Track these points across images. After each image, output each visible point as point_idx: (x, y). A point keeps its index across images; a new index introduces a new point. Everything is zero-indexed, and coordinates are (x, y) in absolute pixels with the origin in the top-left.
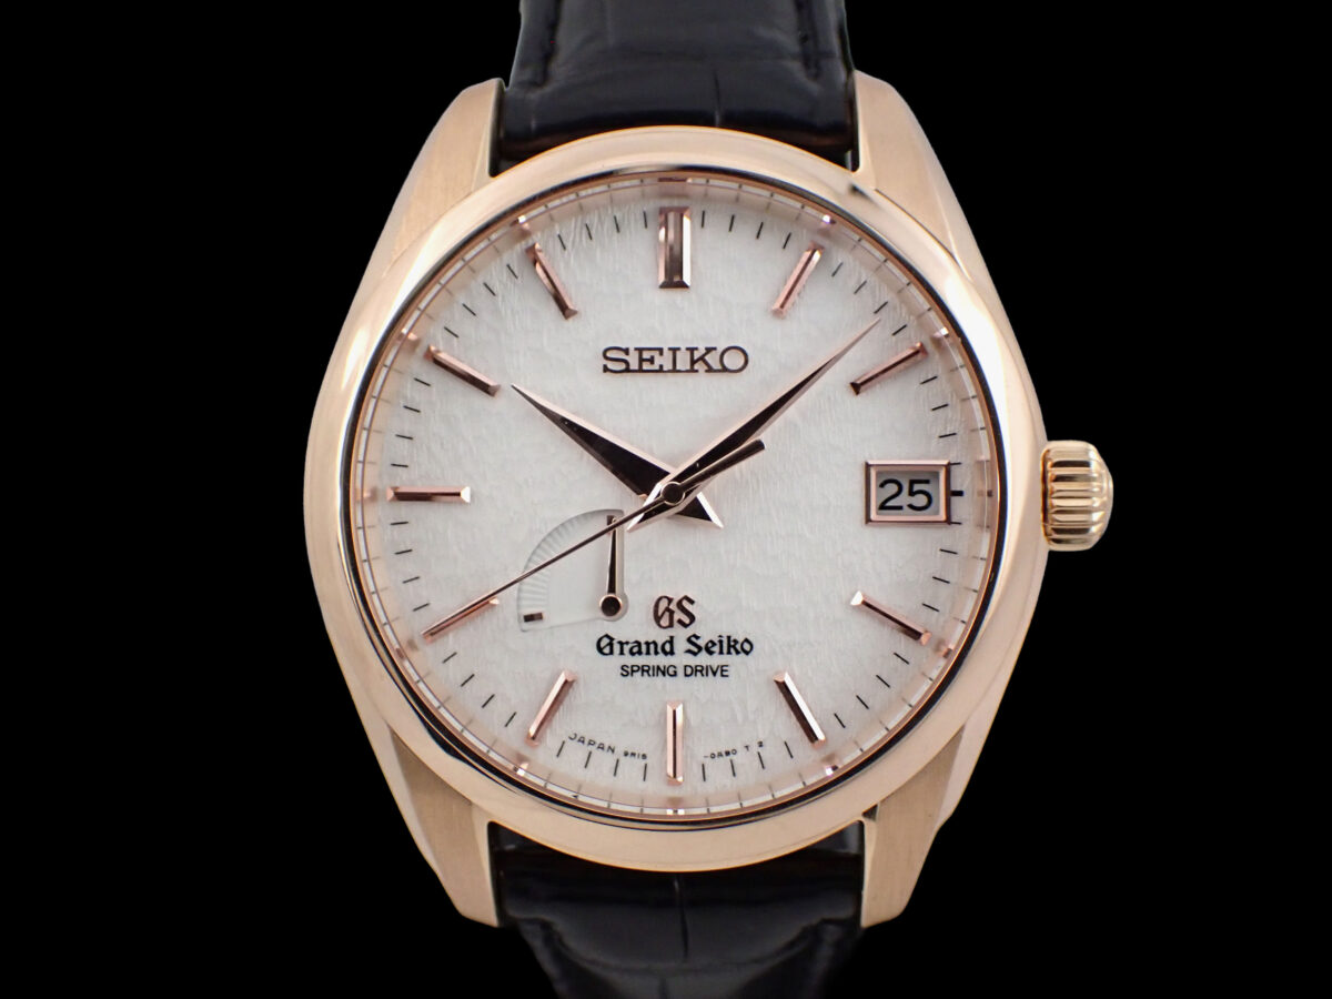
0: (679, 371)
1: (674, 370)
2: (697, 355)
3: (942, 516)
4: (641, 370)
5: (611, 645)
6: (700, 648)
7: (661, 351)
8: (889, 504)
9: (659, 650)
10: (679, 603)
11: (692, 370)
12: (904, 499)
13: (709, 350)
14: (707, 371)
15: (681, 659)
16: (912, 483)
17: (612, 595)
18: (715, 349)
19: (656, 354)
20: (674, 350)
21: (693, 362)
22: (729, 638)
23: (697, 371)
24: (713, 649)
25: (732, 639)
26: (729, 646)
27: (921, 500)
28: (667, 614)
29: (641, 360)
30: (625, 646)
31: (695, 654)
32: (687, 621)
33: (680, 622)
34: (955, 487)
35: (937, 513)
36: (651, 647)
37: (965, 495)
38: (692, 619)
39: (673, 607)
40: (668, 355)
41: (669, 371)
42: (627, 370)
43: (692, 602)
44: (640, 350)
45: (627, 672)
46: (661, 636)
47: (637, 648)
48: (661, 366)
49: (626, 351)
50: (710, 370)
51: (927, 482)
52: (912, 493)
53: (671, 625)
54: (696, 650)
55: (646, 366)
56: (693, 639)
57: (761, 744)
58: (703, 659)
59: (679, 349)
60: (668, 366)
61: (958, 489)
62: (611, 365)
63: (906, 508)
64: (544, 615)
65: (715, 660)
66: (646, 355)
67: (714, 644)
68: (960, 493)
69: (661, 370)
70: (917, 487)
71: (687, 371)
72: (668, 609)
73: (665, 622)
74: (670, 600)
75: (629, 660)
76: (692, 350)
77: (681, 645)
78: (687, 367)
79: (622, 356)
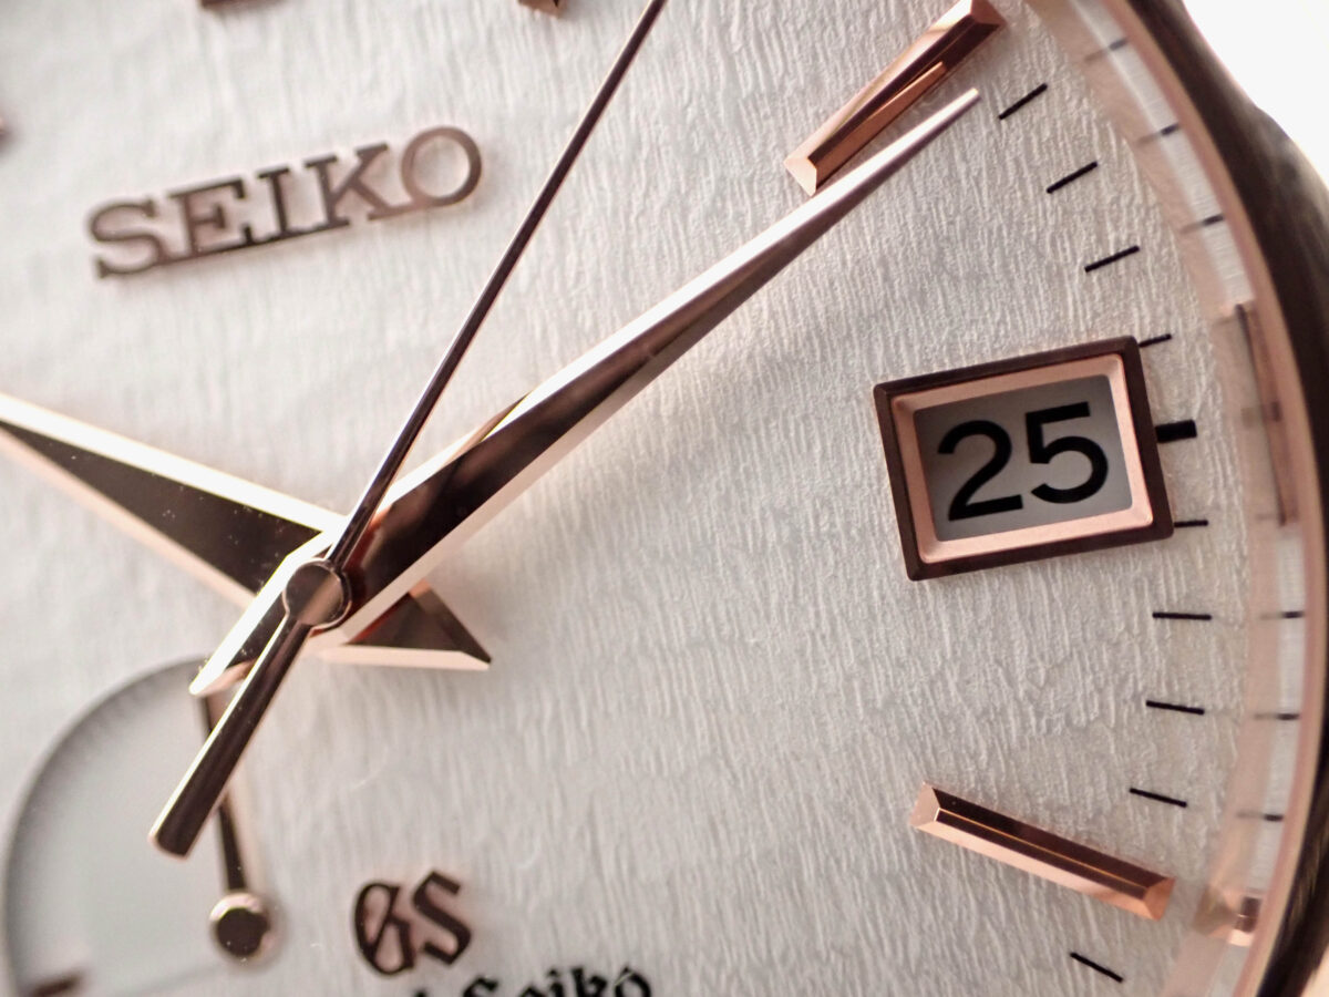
0: (299, 234)
1: (285, 233)
2: (338, 178)
3: (1140, 513)
4: (196, 254)
7: (238, 187)
8: (982, 495)
10: (421, 898)
11: (335, 223)
12: (1020, 475)
13: (369, 155)
14: (372, 217)
16: (1035, 421)
17: (240, 900)
18: (383, 148)
19: (227, 198)
20: (276, 178)
21: (331, 199)
22: (578, 974)
23: (345, 223)
25: (588, 975)
27: (1070, 470)
28: (392, 934)
29: (192, 224)
32: (448, 942)
33: (433, 950)
34: (1168, 410)
35: (1126, 502)
37: (1203, 432)
38: (464, 936)
39: (405, 908)
40: (261, 191)
41: (273, 240)
42: (163, 260)
43: (452, 887)
44: (185, 198)
48: (247, 231)
49: (148, 208)
50: (382, 211)
51: (1081, 410)
52: (1041, 454)
53: (408, 962)
55: (209, 238)
59: (286, 171)
60: (265, 223)
61: (1177, 416)
62: (116, 255)
63: (1031, 501)
66: (203, 209)
68: (1186, 430)
69: (250, 241)
70: (1052, 432)
71: (319, 229)
72: (390, 918)
73: (391, 955)
74: (393, 892)
76: (322, 166)
78: (319, 217)
79: (140, 224)
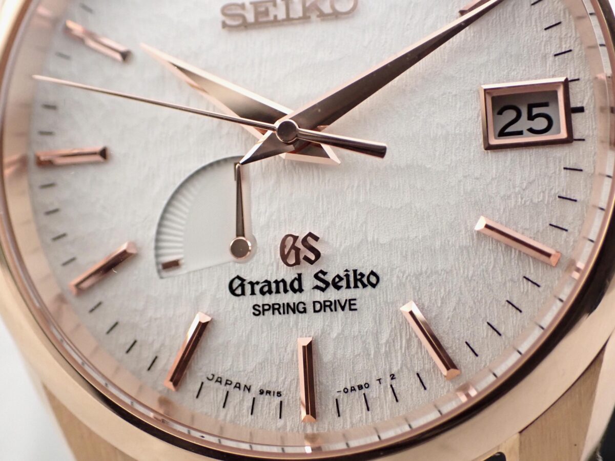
0: (293, 19)
1: (289, 20)
2: (308, 3)
3: (563, 134)
4: (257, 24)
5: (242, 286)
6: (327, 284)
7: (274, 3)
8: (509, 130)
9: (288, 288)
10: (304, 241)
11: (305, 17)
12: (523, 124)
14: (318, 16)
15: (309, 295)
16: (530, 107)
17: (240, 238)
19: (270, 6)
21: (305, 9)
22: (355, 271)
23: (310, 18)
24: (340, 284)
25: (358, 272)
26: (356, 280)
27: (541, 123)
28: (293, 252)
29: (257, 14)
30: (256, 286)
31: (323, 290)
32: (312, 257)
33: (307, 259)
34: (574, 104)
35: (559, 132)
36: (281, 286)
37: (586, 111)
38: (318, 255)
39: (299, 244)
40: (281, 6)
41: (283, 20)
42: (245, 25)
43: (316, 239)
44: (256, 4)
45: (259, 311)
46: (289, 274)
47: (267, 288)
48: (275, 17)
49: (243, 6)
50: (322, 15)
51: (546, 105)
52: (531, 117)
53: (298, 262)
54: (323, 285)
55: (262, 19)
56: (320, 275)
57: (393, 377)
58: (332, 294)
60: (282, 15)
61: (579, 105)
62: (230, 22)
63: (525, 132)
64: (181, 262)
65: (344, 295)
66: (261, 8)
67: (341, 279)
68: (581, 110)
69: (275, 21)
70: (536, 111)
71: (299, 19)
72: (293, 247)
73: (292, 260)
74: (295, 238)
75: (259, 299)
77: (309, 282)
78: (300, 14)
79: (240, 11)
